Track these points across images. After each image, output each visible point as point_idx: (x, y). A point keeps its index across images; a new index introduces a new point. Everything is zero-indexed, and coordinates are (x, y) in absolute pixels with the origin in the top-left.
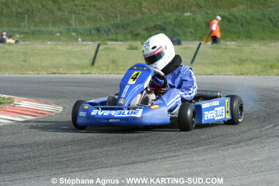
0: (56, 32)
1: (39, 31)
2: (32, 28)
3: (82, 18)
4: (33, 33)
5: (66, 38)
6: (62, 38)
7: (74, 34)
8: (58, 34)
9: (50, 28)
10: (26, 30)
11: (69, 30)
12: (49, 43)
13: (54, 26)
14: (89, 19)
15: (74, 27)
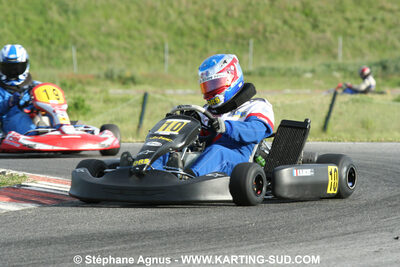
0: (305, 72)
1: (273, 69)
2: (264, 64)
3: (359, 44)
4: (261, 74)
5: (321, 83)
6: (315, 82)
7: (337, 75)
8: (309, 75)
9: (297, 64)
10: (251, 68)
11: (329, 66)
12: (288, 91)
13: (304, 59)
14: (371, 45)
15: (340, 60)
